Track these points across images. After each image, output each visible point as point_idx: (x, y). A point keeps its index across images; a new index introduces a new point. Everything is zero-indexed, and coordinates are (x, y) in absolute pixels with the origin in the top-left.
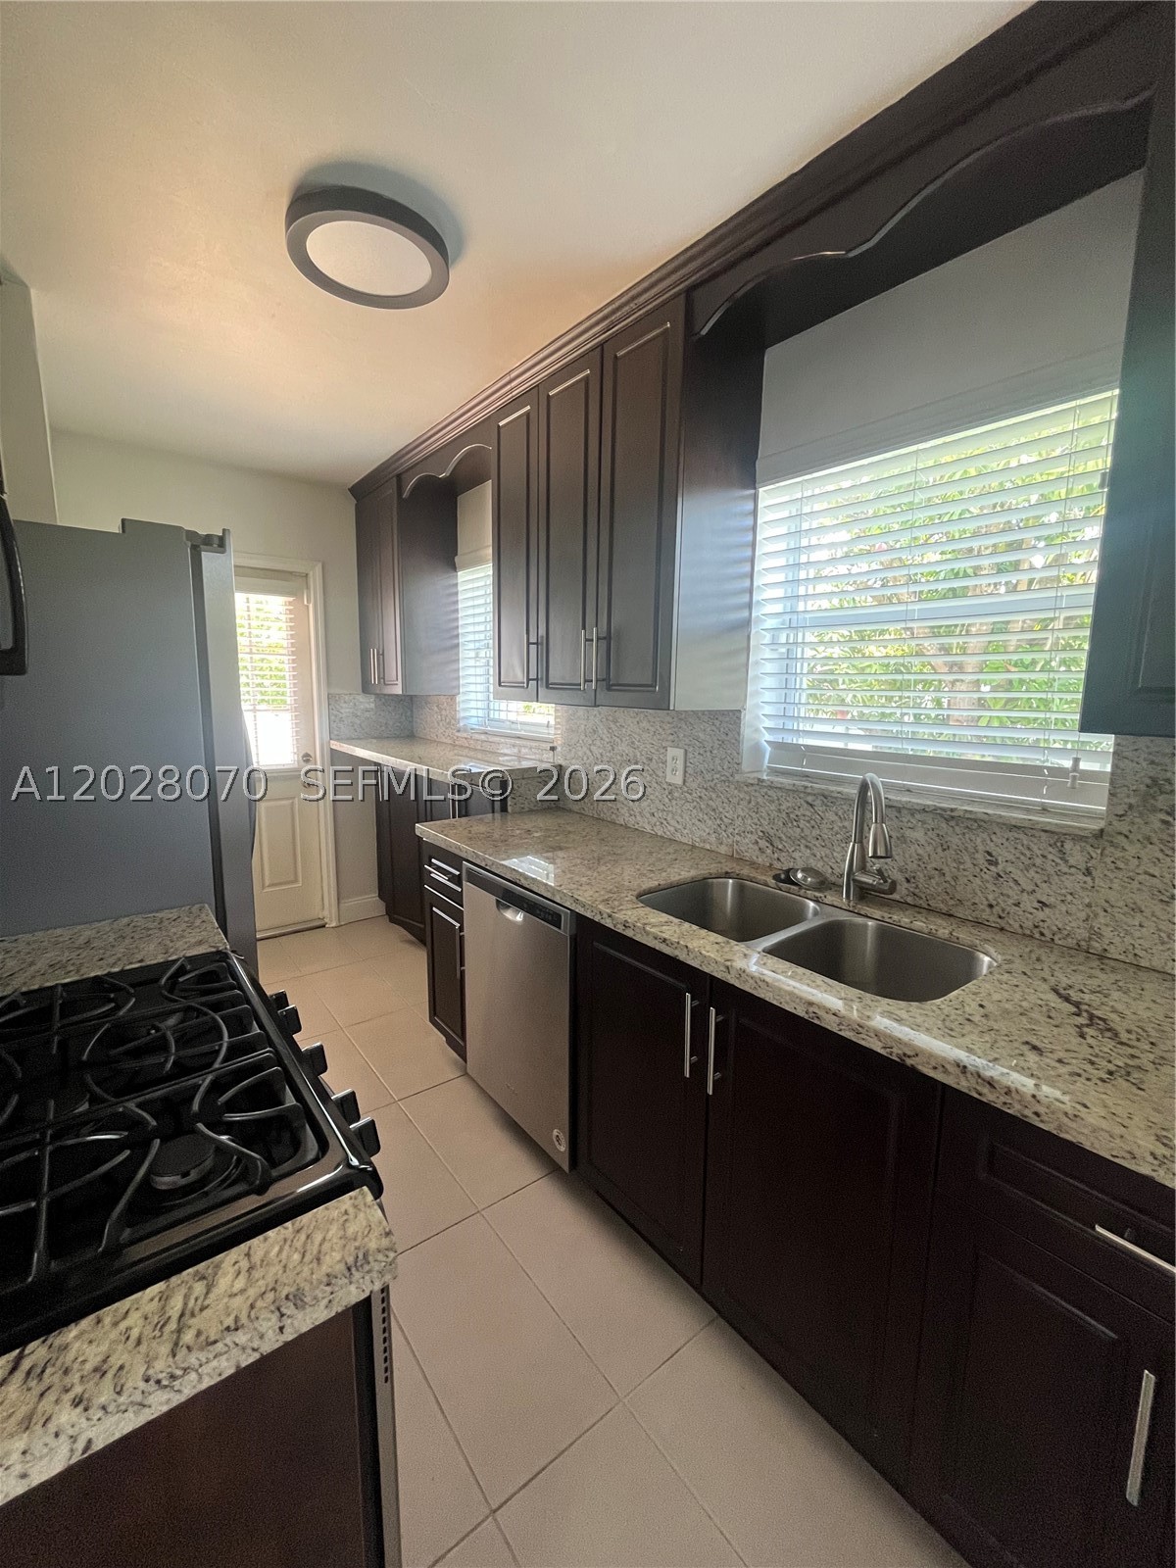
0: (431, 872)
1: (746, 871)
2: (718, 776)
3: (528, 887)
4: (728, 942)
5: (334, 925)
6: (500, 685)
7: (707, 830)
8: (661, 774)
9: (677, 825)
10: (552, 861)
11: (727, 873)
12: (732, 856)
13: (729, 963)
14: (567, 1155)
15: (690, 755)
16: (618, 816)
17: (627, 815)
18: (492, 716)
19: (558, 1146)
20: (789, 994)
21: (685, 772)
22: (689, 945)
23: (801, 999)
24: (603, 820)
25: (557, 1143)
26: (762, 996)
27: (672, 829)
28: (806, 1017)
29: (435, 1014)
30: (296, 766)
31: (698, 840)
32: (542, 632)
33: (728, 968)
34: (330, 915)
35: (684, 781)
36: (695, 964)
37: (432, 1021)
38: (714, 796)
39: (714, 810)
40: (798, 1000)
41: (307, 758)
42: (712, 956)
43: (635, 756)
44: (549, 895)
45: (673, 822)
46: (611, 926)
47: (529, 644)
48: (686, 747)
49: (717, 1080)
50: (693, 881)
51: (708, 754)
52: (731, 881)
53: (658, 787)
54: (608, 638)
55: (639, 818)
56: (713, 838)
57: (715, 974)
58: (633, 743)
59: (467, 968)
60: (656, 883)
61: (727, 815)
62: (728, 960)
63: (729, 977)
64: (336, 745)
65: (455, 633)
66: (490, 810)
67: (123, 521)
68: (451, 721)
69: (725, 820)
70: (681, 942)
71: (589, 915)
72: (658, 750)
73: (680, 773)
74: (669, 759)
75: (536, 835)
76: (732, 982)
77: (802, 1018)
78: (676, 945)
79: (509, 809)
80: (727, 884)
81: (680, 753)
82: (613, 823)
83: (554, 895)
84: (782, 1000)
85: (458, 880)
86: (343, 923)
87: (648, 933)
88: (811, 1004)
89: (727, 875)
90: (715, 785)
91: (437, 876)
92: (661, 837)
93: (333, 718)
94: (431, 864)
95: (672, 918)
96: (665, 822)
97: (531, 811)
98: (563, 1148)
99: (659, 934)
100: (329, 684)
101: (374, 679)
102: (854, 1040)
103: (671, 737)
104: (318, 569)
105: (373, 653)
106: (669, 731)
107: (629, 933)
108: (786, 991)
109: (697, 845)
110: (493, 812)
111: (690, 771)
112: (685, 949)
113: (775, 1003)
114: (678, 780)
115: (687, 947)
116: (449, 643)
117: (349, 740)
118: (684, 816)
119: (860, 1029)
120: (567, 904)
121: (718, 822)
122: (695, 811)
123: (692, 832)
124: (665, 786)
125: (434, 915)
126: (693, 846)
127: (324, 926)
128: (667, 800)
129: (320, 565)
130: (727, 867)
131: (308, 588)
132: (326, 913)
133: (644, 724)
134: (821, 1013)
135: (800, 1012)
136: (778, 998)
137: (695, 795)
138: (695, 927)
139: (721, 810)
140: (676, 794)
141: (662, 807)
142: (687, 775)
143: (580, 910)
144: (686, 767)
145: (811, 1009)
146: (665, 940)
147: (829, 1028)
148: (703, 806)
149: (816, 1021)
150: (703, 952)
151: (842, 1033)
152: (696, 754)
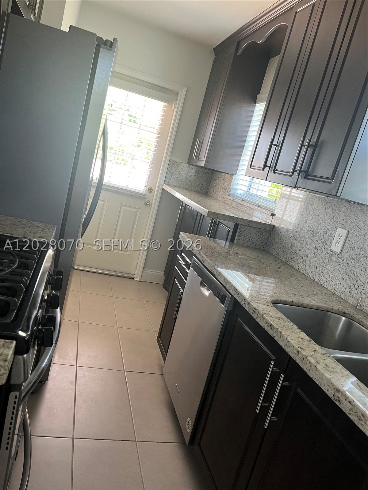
0: (180, 260)
1: (358, 316)
2: (364, 253)
3: (216, 276)
4: (310, 341)
5: (138, 280)
6: (251, 167)
7: (346, 286)
8: (328, 244)
9: (328, 278)
10: (252, 280)
11: (344, 313)
12: (356, 307)
13: (300, 350)
14: (190, 435)
15: (350, 235)
16: (296, 263)
17: (301, 264)
18: (251, 191)
19: (187, 428)
20: (327, 380)
21: (344, 245)
22: (283, 333)
23: (333, 385)
24: (287, 264)
25: (187, 426)
26: (311, 376)
27: (325, 279)
28: (332, 398)
29: (160, 337)
30: (144, 193)
31: (338, 290)
32: (281, 139)
33: (298, 352)
34: (137, 274)
35: (342, 251)
36: (282, 344)
37: (158, 340)
38: (357, 265)
39: (354, 274)
40: (331, 386)
41: (150, 190)
42: (293, 342)
43: (317, 229)
44: (224, 283)
45: (327, 276)
46: (247, 309)
47: (272, 144)
48: (350, 230)
49: (273, 421)
50: (318, 309)
51: (362, 237)
52: (344, 318)
53: (324, 252)
54: (315, 146)
55: (307, 268)
56: (347, 292)
57: (290, 354)
58: (319, 220)
59: (179, 316)
60: (292, 300)
61: (361, 279)
62: (301, 348)
63: (297, 358)
64: (166, 188)
65: (244, 139)
66: (225, 238)
67: (70, 26)
68: (227, 189)
69: (359, 281)
70: (279, 329)
71: (239, 300)
72: (331, 228)
73: (340, 246)
74: (337, 234)
75: (241, 257)
76: (298, 361)
77: (330, 398)
78: (276, 330)
79: (235, 241)
80: (340, 319)
81: (344, 232)
82: (292, 267)
83: (226, 284)
84: (322, 383)
85: (188, 266)
86: (142, 281)
87: (264, 318)
88: (338, 390)
89: (344, 314)
90: (360, 258)
91: (182, 262)
92: (317, 282)
93: (168, 172)
94: (181, 255)
95: (284, 317)
96: (321, 274)
97: (247, 247)
98: (189, 430)
99: (269, 320)
100: (172, 153)
101: (194, 156)
102: (356, 423)
103: (342, 222)
104: (185, 90)
105: (198, 141)
106: (342, 218)
107: (254, 316)
108: (326, 377)
109: (336, 293)
110: (226, 241)
111: (347, 245)
112: (279, 334)
113: (317, 382)
114: (337, 249)
115: (281, 333)
116: (239, 144)
117: (173, 186)
118: (334, 273)
119: (362, 417)
120: (231, 291)
121: (354, 282)
122: (342, 272)
123: (336, 285)
124: (329, 252)
125: (175, 282)
126: (334, 294)
127: (133, 279)
128: (327, 261)
129: (186, 89)
130: (348, 310)
131: (177, 100)
132: (136, 273)
133: (329, 210)
134: (342, 398)
135: (330, 393)
136: (320, 380)
137: (345, 261)
138: (295, 327)
139: (358, 275)
140: (334, 258)
141: (323, 264)
142: (345, 248)
143: (236, 296)
144: (345, 242)
145: (337, 394)
146: (271, 325)
147: (344, 410)
148: (348, 270)
149: (337, 403)
150: (289, 339)
151: (350, 416)
152: (355, 235)
